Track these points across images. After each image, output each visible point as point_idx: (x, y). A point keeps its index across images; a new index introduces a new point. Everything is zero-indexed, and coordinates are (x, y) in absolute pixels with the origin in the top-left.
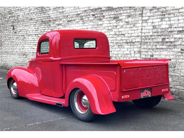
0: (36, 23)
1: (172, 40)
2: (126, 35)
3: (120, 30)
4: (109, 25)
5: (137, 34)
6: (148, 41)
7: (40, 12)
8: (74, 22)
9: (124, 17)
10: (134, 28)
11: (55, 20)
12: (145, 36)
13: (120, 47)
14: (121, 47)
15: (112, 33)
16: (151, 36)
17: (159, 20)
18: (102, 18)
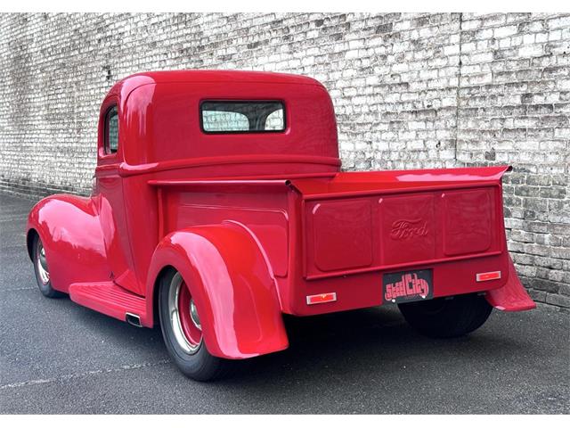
0: (165, 57)
1: (554, 99)
2: (414, 86)
3: (397, 68)
4: (363, 53)
5: (445, 81)
6: (479, 103)
7: (176, 22)
8: (265, 49)
9: (406, 25)
10: (438, 62)
11: (215, 45)
12: (470, 88)
13: (395, 126)
14: (399, 128)
15: (373, 80)
16: (489, 86)
17: (514, 30)
18: (343, 30)
